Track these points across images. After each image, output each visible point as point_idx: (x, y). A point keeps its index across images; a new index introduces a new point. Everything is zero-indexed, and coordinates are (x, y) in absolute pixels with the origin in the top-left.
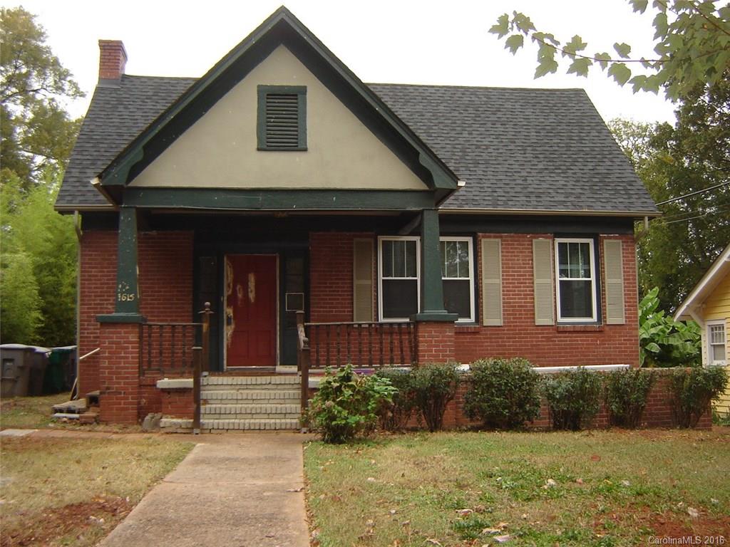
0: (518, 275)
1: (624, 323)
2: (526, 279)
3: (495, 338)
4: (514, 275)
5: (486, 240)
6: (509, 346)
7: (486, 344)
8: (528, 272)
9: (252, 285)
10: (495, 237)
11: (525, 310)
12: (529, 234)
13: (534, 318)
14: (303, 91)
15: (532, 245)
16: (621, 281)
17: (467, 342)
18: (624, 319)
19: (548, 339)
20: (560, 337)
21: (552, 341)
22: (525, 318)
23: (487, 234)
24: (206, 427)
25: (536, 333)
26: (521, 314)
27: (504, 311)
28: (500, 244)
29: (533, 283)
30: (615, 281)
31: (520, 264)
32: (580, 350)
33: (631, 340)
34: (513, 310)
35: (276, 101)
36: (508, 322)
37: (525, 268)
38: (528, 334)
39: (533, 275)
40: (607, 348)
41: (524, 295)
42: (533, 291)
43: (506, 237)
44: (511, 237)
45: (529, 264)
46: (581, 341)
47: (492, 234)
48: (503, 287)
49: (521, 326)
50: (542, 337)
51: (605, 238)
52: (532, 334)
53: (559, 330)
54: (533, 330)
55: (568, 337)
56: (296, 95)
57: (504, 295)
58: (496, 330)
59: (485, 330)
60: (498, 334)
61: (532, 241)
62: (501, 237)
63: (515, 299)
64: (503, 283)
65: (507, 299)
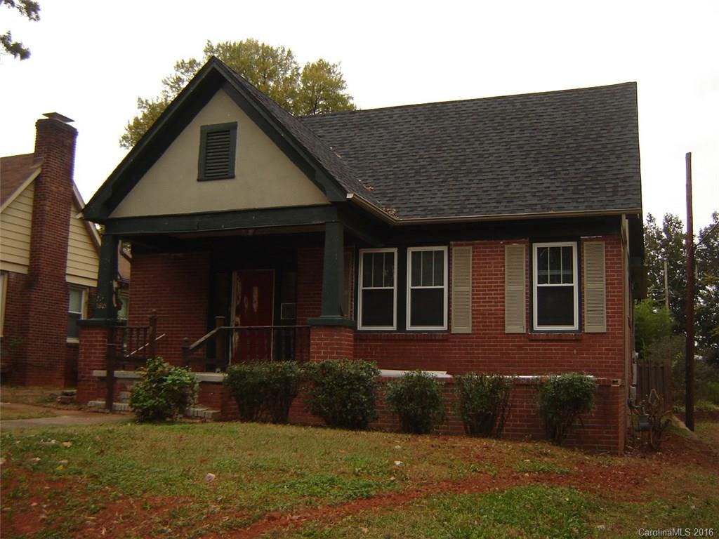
0: (489, 283)
1: (605, 331)
2: (498, 286)
3: (464, 346)
4: (485, 283)
5: (457, 248)
6: (478, 354)
7: (454, 352)
8: (500, 278)
9: (255, 297)
10: (467, 245)
11: (495, 318)
12: (502, 240)
13: (504, 326)
14: (233, 127)
15: (504, 251)
16: (603, 286)
17: (436, 349)
18: (605, 327)
19: (520, 348)
20: (533, 346)
21: (523, 350)
22: (495, 326)
23: (459, 242)
24: (116, 408)
25: (506, 342)
26: (491, 322)
27: (473, 318)
28: (471, 252)
29: (504, 290)
30: (596, 286)
31: (492, 271)
32: (554, 359)
33: (614, 350)
34: (483, 318)
35: (214, 137)
36: (478, 330)
37: (497, 275)
38: (498, 342)
39: (504, 282)
40: (584, 358)
41: (495, 302)
42: (504, 298)
43: (478, 244)
44: (482, 244)
45: (501, 270)
46: (555, 350)
47: (464, 242)
48: (473, 294)
49: (491, 334)
50: (512, 346)
51: (586, 240)
52: (502, 341)
53: (531, 338)
54: (502, 338)
55: (539, 346)
56: (229, 131)
57: (473, 302)
58: (467, 338)
59: (453, 338)
60: (467, 342)
61: (504, 247)
62: (473, 245)
63: (485, 306)
64: (473, 291)
65: (478, 306)
